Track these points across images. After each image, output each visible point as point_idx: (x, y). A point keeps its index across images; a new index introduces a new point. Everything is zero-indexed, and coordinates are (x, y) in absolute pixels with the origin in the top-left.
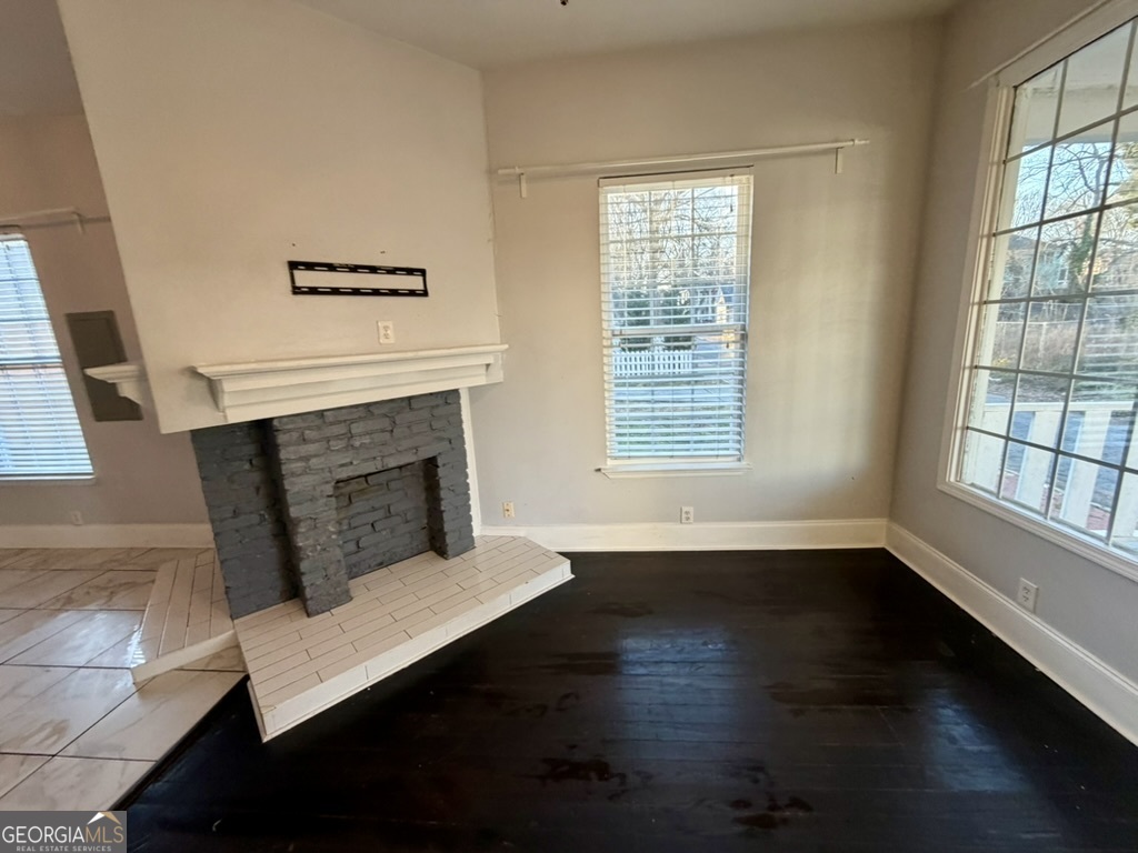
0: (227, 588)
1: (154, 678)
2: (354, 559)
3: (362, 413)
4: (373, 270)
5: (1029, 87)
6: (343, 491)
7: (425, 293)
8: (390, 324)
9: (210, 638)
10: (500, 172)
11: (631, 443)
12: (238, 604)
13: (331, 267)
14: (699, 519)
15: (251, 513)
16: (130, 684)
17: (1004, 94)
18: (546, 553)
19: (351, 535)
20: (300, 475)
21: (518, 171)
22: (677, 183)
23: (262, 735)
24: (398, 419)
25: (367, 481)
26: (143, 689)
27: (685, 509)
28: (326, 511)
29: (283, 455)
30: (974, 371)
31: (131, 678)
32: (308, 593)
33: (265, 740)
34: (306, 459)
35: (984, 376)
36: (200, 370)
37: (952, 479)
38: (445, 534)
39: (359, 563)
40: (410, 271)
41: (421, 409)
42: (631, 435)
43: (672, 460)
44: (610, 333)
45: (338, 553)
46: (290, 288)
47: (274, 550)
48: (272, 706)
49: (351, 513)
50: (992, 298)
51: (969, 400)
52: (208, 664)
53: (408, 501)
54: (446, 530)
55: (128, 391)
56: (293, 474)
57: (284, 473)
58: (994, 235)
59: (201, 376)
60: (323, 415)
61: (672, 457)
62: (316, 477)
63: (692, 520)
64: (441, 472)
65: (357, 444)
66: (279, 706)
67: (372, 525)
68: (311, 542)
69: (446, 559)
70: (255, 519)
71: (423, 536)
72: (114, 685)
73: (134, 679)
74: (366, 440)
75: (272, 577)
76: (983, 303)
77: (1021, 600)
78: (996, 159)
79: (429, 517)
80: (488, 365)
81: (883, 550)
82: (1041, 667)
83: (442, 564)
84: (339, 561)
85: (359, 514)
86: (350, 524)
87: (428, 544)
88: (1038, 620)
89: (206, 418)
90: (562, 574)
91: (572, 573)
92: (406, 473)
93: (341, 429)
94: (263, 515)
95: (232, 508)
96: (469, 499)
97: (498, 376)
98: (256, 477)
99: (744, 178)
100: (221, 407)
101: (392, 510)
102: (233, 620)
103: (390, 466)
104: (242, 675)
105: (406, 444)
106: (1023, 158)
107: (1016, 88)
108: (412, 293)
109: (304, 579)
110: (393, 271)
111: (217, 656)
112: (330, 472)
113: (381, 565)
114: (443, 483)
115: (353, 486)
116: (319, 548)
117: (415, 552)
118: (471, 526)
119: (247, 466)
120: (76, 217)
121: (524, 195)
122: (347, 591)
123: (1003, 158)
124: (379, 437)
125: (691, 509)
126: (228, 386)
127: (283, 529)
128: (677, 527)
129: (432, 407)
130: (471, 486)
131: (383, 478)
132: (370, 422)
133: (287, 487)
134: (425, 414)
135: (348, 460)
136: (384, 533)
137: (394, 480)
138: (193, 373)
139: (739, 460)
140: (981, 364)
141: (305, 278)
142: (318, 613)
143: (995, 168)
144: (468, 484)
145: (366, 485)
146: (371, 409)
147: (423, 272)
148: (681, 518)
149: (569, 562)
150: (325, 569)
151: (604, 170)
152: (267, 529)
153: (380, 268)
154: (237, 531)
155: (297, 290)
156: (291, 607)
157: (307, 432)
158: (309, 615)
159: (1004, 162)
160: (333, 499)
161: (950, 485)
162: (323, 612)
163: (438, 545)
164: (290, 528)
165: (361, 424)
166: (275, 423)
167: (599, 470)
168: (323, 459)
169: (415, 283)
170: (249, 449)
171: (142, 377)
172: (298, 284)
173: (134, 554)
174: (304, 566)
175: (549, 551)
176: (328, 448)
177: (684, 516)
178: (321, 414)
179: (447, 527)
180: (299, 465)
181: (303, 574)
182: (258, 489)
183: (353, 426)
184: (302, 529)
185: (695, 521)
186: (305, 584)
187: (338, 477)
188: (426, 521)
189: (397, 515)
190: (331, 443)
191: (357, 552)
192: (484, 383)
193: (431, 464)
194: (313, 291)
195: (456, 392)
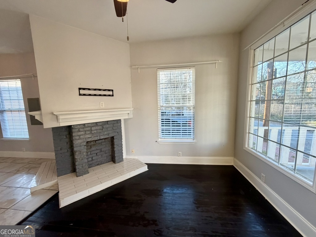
0: (57, 168)
1: (36, 191)
2: (91, 162)
3: (95, 124)
4: (100, 90)
5: (258, 50)
6: (89, 144)
7: (113, 95)
8: (103, 103)
9: (51, 181)
10: (133, 67)
11: (165, 134)
12: (60, 173)
13: (89, 89)
14: (183, 155)
15: (65, 149)
16: (29, 192)
17: (252, 51)
18: (141, 163)
19: (91, 156)
20: (78, 140)
21: (137, 67)
22: (176, 70)
23: (60, 206)
24: (104, 127)
25: (96, 142)
26: (32, 194)
27: (179, 153)
28: (84, 149)
29: (74, 134)
30: (250, 118)
31: (30, 191)
32: (77, 170)
33: (60, 207)
34: (79, 136)
35: (253, 119)
36: (54, 113)
37: (247, 146)
38: (115, 157)
39: (92, 164)
40: (109, 90)
41: (111, 124)
42: (165, 132)
43: (176, 139)
44: (160, 106)
45: (86, 160)
46: (79, 94)
47: (70, 159)
48: (63, 199)
49: (91, 150)
50: (253, 100)
51: (249, 126)
52: (50, 188)
53: (107, 148)
54: (115, 156)
55: (37, 118)
56: (76, 139)
57: (73, 139)
58: (252, 84)
59: (55, 115)
60: (85, 125)
61: (176, 138)
62: (82, 140)
63: (181, 156)
64: (115, 140)
65: (93, 132)
66: (65, 199)
67: (96, 154)
68: (79, 157)
69: (115, 164)
70: (66, 151)
71: (110, 157)
72: (26, 192)
73: (31, 191)
74: (95, 131)
75: (69, 166)
76: (251, 101)
77: (262, 179)
78: (252, 66)
79: (112, 152)
80: (128, 113)
81: (232, 166)
82: (266, 198)
83: (114, 165)
84: (86, 163)
85: (93, 151)
86: (90, 153)
87: (111, 160)
88: (266, 185)
89: (56, 125)
90: (145, 169)
91: (148, 169)
92: (106, 140)
93: (89, 129)
94: (68, 150)
95: (60, 148)
96: (122, 148)
97: (131, 116)
98: (67, 140)
99: (193, 69)
100: (59, 122)
101: (102, 150)
102: (58, 177)
103: (102, 138)
104: (58, 191)
105: (106, 133)
106: (258, 66)
107: (255, 50)
108: (109, 95)
109: (76, 167)
110: (105, 90)
111: (52, 186)
112: (85, 139)
113: (98, 165)
114: (115, 143)
115: (92, 143)
116: (81, 159)
117: (108, 161)
118: (123, 155)
119: (65, 137)
120: (33, 76)
121: (139, 72)
122: (88, 171)
123: (253, 66)
124: (99, 131)
125: (181, 153)
126: (61, 117)
127: (72, 154)
128: (177, 157)
129: (114, 124)
130: (123, 145)
131: (100, 141)
132: (97, 127)
133: (74, 143)
134: (112, 125)
135: (91, 136)
136: (99, 156)
137: (103, 142)
138: (52, 113)
139: (194, 140)
140: (252, 117)
141: (82, 92)
142: (79, 176)
143: (251, 68)
144: (122, 144)
145: (95, 143)
146: (97, 124)
147: (112, 91)
148: (178, 155)
149: (147, 166)
150: (82, 164)
151: (158, 67)
152: (69, 154)
154: (61, 154)
156: (73, 174)
157: (80, 129)
158: (77, 177)
159: (254, 67)
160: (86, 146)
161: (246, 148)
162: (81, 176)
163: (114, 160)
164: (74, 153)
165: (94, 127)
166: (72, 126)
167: (156, 141)
168: (84, 136)
169: (111, 93)
170: (67, 133)
171: (41, 114)
172: (81, 93)
173: (37, 160)
174: (77, 163)
175: (142, 163)
176: (85, 133)
177: (179, 154)
178: (84, 125)
179: (116, 155)
180: (77, 137)
181: (76, 165)
182: (67, 143)
183: (92, 128)
184: (77, 154)
185: (182, 156)
186: (76, 168)
187: (87, 141)
188: (111, 153)
189: (103, 151)
190: (86, 132)
191: (92, 161)
192: (127, 118)
193: (113, 138)
194: (84, 95)
195: (120, 120)
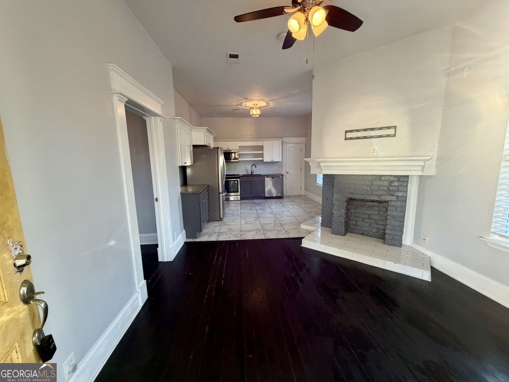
2: (354, 227)
3: (361, 178)
4: (373, 129)
6: (355, 203)
7: (395, 135)
12: (323, 223)
13: (358, 131)
15: (330, 200)
18: (424, 264)
25: (364, 203)
32: (332, 226)
33: (301, 245)
34: (340, 188)
38: (385, 234)
39: (355, 229)
40: (389, 127)
46: (344, 138)
49: (355, 211)
64: (390, 208)
65: (356, 187)
68: (336, 213)
69: (384, 244)
74: (360, 187)
80: (422, 166)
85: (359, 213)
86: (355, 215)
90: (422, 275)
91: (431, 279)
96: (403, 225)
101: (371, 217)
102: (321, 226)
108: (388, 136)
109: (333, 222)
110: (381, 129)
112: (346, 194)
113: (363, 234)
114: (389, 213)
115: (359, 203)
116: (338, 215)
118: (401, 237)
124: (365, 188)
131: (370, 204)
135: (353, 192)
136: (366, 224)
141: (349, 135)
142: (335, 234)
146: (363, 177)
147: (395, 127)
149: (429, 272)
153: (375, 128)
154: (327, 204)
155: (346, 139)
158: (332, 233)
160: (346, 203)
166: (335, 176)
169: (390, 131)
172: (347, 137)
174: (333, 219)
176: (347, 187)
180: (338, 189)
184: (335, 208)
186: (332, 224)
187: (348, 196)
189: (374, 219)
191: (355, 225)
194: (352, 139)
195: (408, 177)
